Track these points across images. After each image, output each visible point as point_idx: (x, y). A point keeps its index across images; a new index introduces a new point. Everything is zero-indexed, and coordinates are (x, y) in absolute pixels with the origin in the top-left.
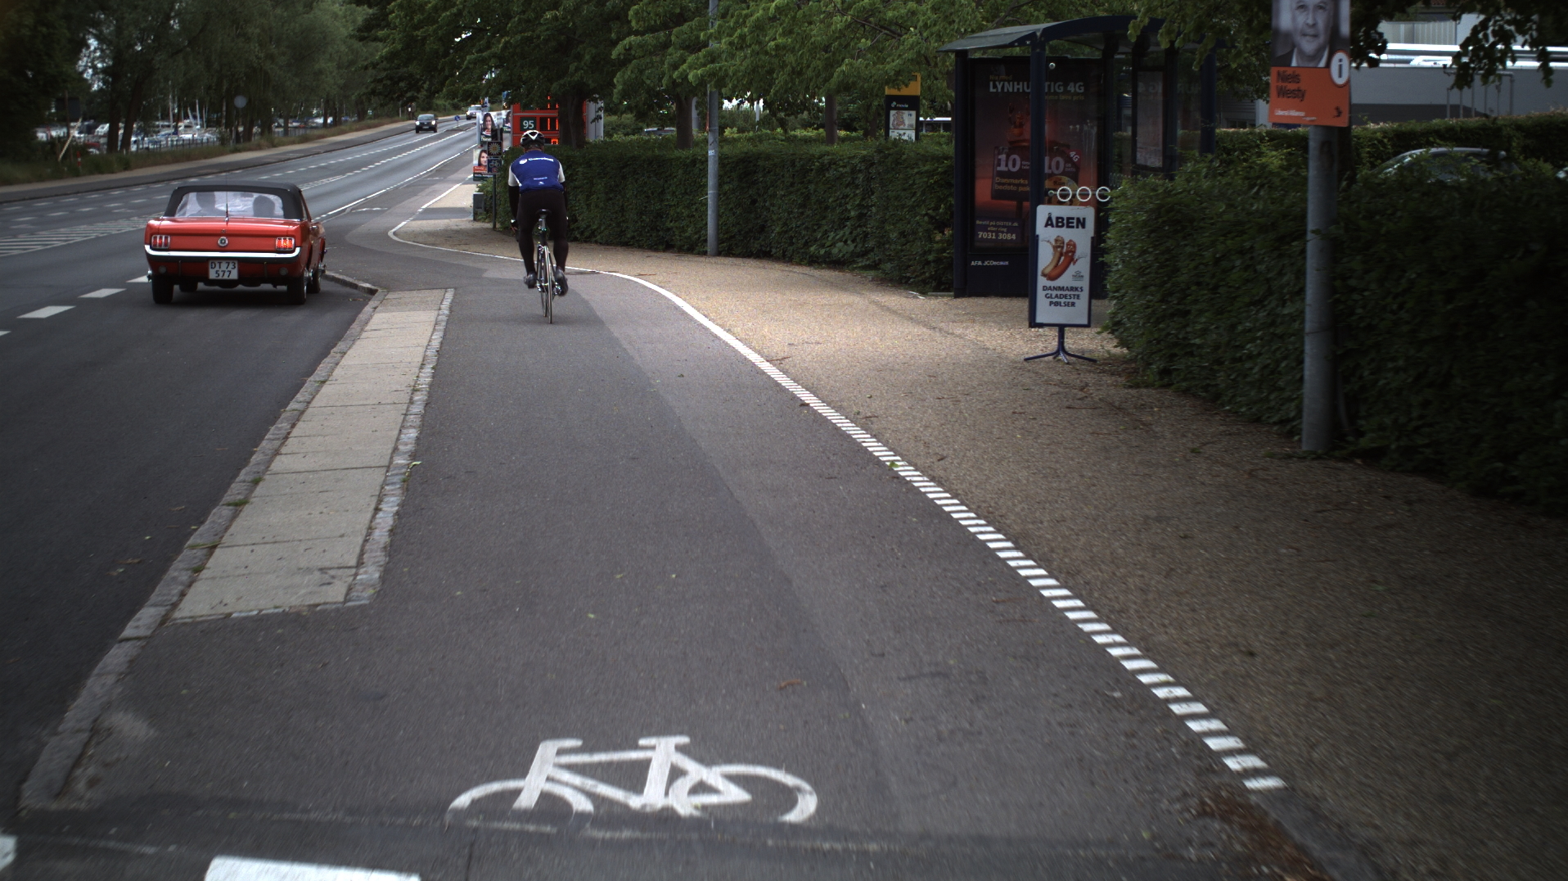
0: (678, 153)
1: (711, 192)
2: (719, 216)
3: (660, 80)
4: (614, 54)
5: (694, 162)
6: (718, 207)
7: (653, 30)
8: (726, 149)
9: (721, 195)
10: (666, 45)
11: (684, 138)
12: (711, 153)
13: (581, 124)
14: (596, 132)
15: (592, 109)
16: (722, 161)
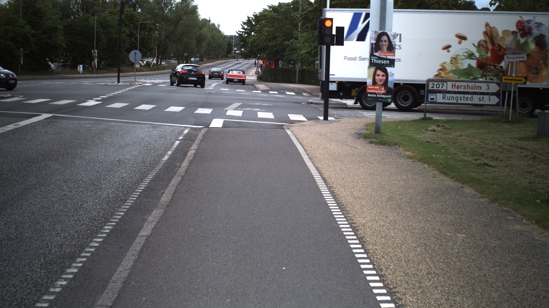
0: (293, 69)
1: (297, 75)
2: (298, 78)
3: (291, 58)
4: (284, 55)
5: (295, 70)
6: (298, 77)
7: (290, 51)
8: (300, 69)
9: (298, 75)
10: (292, 53)
11: (294, 67)
12: (297, 69)
13: (278, 64)
14: (280, 66)
15: (280, 62)
16: (299, 70)
